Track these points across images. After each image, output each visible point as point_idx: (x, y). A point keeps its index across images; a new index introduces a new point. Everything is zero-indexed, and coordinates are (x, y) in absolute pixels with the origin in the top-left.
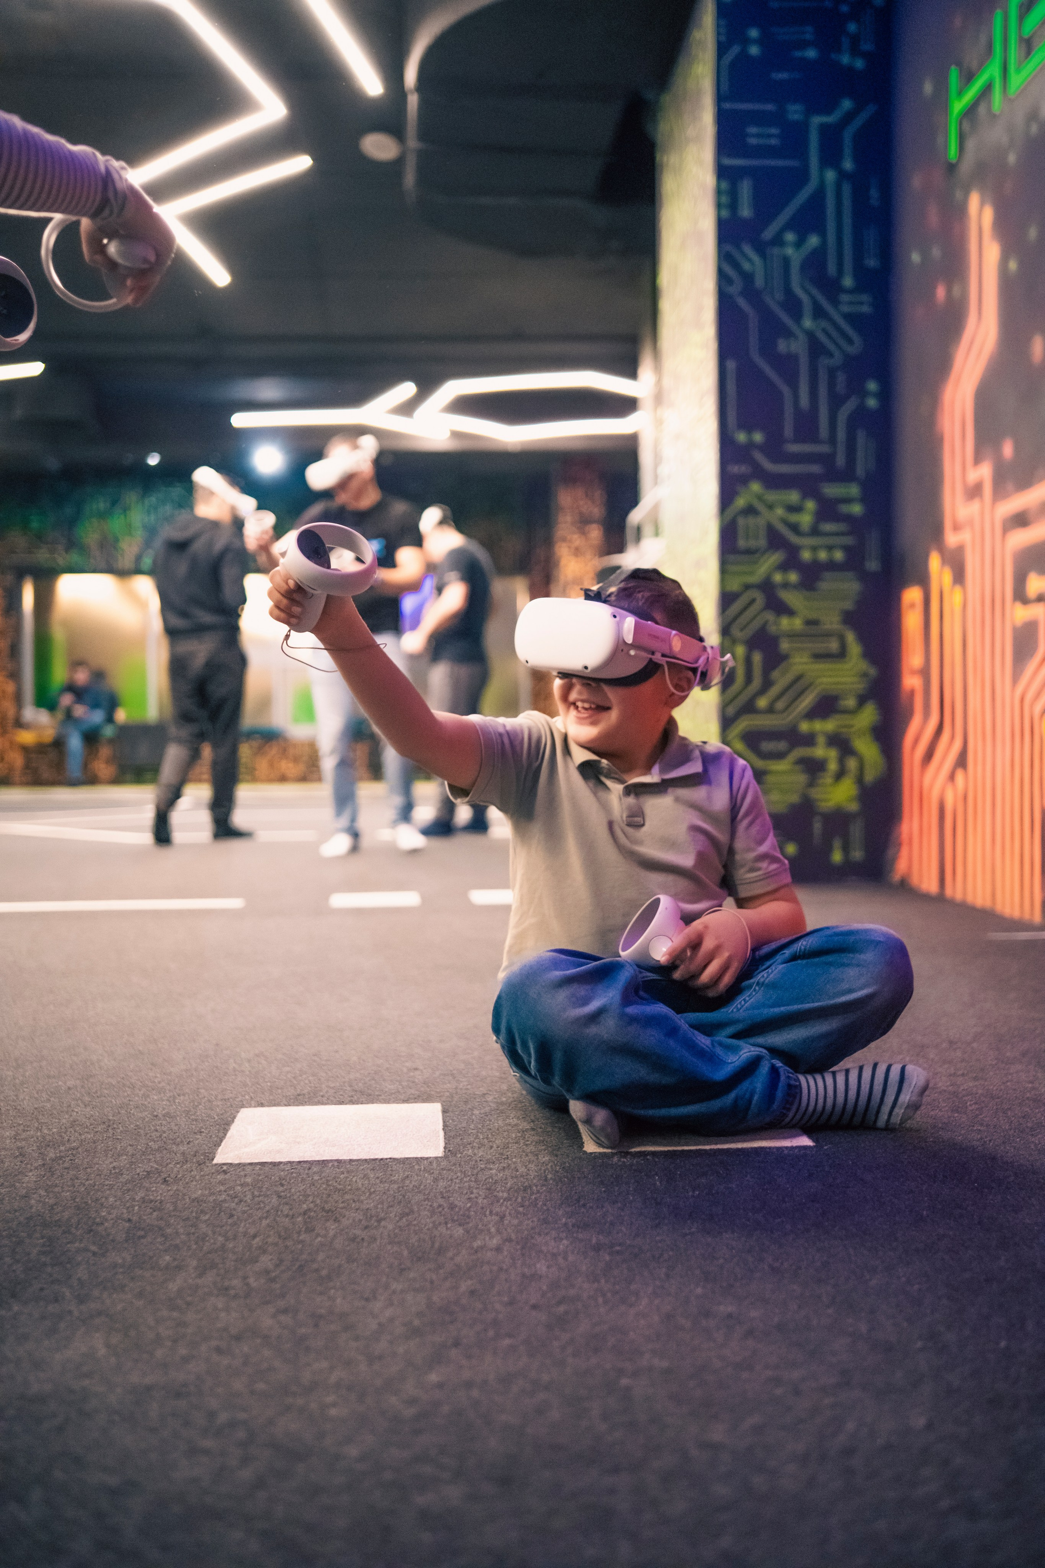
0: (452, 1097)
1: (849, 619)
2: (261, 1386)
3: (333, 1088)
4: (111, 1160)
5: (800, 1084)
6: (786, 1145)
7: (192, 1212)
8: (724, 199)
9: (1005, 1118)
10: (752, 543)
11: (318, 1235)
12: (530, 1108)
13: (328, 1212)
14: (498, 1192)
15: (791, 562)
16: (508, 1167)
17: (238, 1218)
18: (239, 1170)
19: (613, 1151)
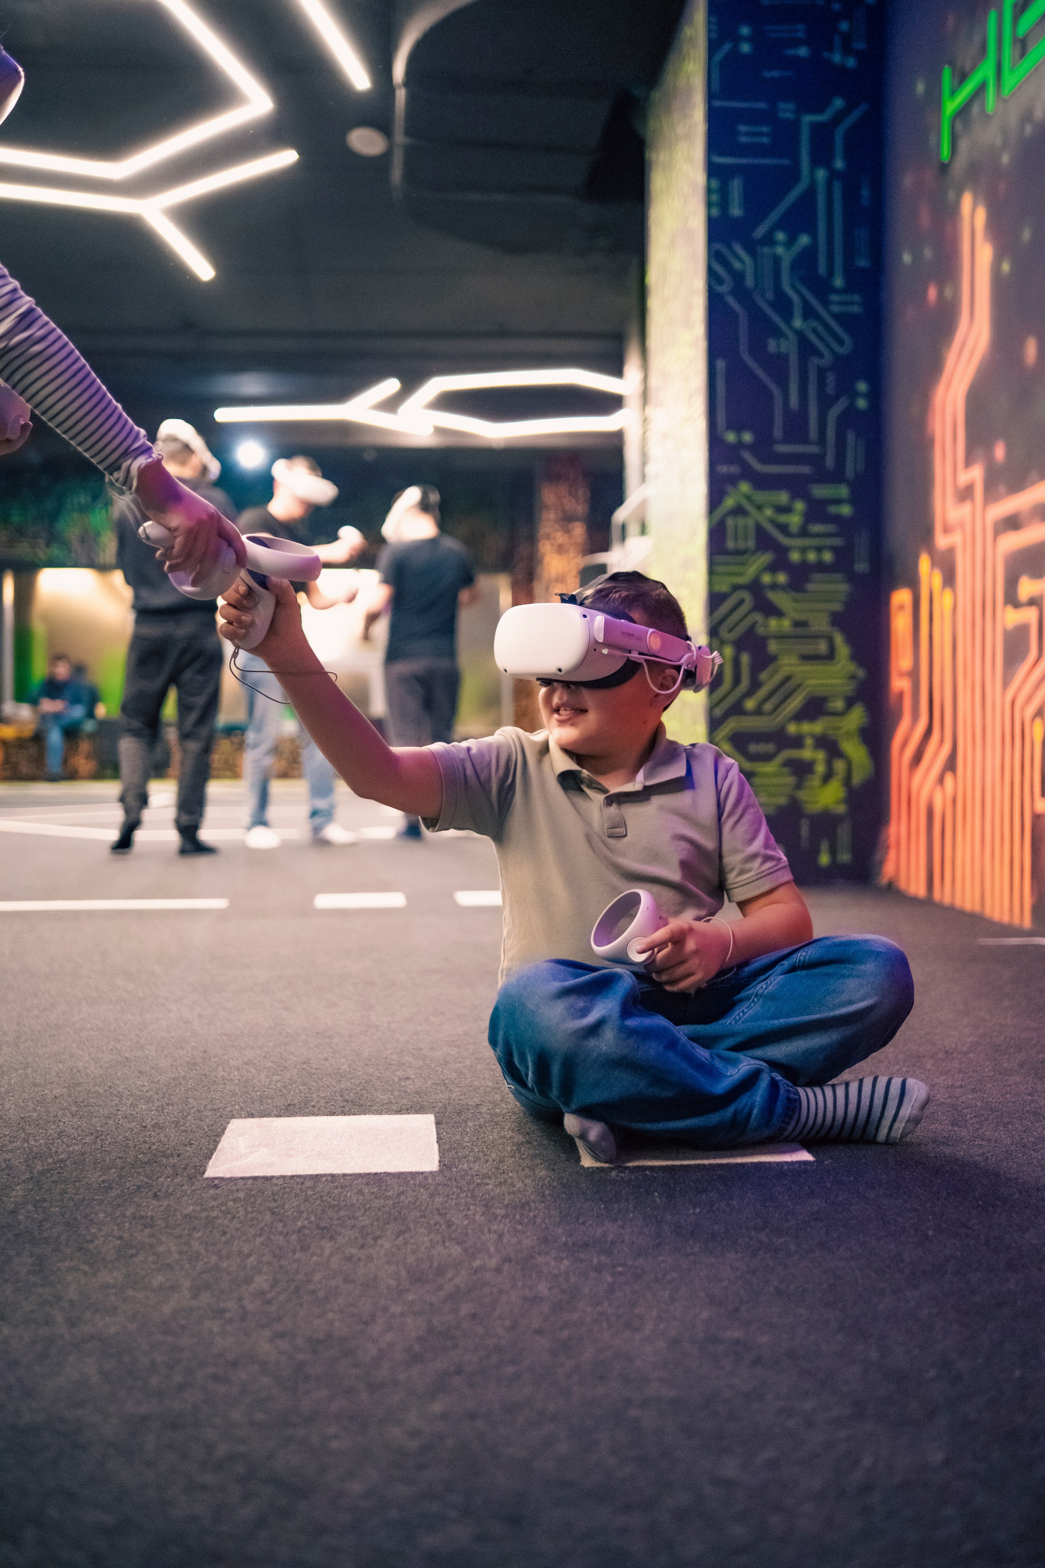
0: (445, 1108)
1: (837, 620)
2: (259, 1417)
3: (324, 1098)
4: (99, 1173)
5: (799, 1096)
6: (786, 1160)
7: (184, 1229)
8: (715, 198)
9: (1005, 1132)
10: (741, 545)
11: (313, 1254)
12: (525, 1120)
13: (323, 1229)
14: (496, 1208)
15: (780, 563)
16: (505, 1182)
17: (232, 1235)
18: (231, 1184)
19: (611, 1166)
